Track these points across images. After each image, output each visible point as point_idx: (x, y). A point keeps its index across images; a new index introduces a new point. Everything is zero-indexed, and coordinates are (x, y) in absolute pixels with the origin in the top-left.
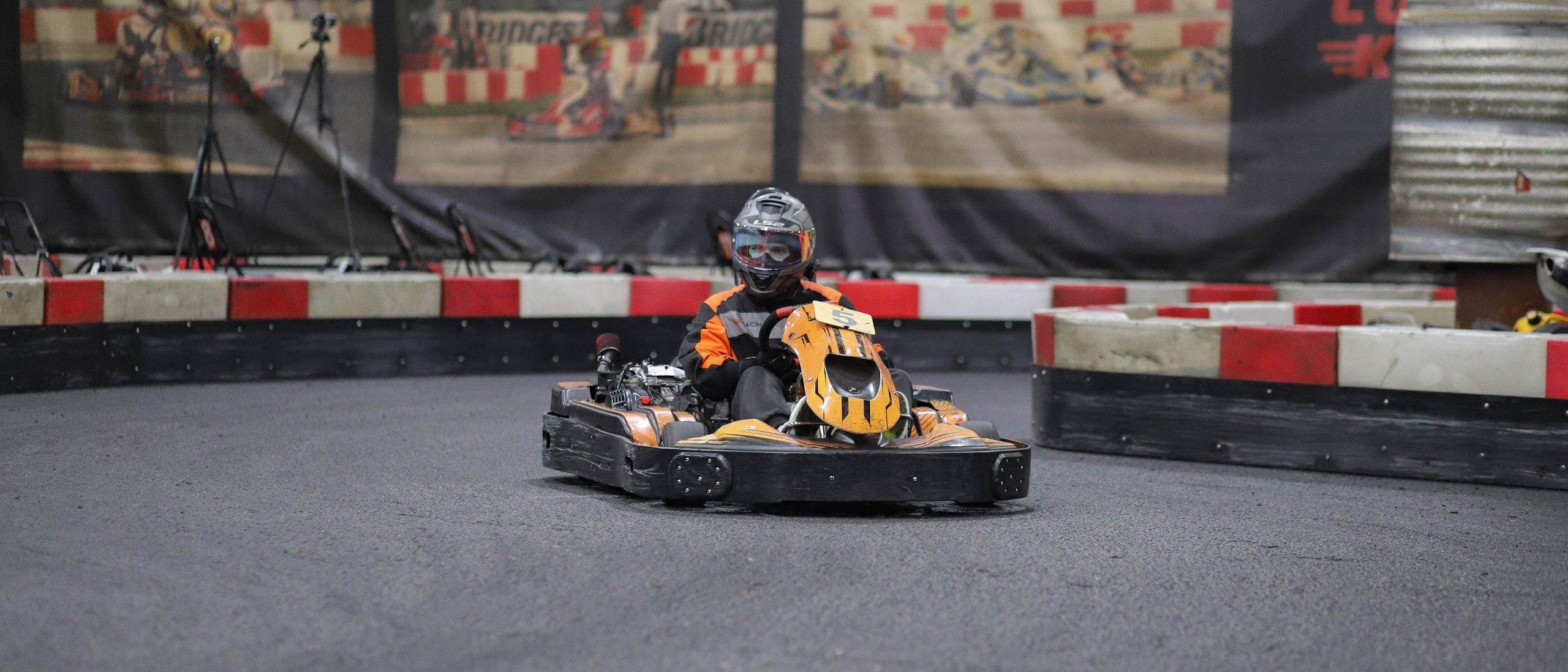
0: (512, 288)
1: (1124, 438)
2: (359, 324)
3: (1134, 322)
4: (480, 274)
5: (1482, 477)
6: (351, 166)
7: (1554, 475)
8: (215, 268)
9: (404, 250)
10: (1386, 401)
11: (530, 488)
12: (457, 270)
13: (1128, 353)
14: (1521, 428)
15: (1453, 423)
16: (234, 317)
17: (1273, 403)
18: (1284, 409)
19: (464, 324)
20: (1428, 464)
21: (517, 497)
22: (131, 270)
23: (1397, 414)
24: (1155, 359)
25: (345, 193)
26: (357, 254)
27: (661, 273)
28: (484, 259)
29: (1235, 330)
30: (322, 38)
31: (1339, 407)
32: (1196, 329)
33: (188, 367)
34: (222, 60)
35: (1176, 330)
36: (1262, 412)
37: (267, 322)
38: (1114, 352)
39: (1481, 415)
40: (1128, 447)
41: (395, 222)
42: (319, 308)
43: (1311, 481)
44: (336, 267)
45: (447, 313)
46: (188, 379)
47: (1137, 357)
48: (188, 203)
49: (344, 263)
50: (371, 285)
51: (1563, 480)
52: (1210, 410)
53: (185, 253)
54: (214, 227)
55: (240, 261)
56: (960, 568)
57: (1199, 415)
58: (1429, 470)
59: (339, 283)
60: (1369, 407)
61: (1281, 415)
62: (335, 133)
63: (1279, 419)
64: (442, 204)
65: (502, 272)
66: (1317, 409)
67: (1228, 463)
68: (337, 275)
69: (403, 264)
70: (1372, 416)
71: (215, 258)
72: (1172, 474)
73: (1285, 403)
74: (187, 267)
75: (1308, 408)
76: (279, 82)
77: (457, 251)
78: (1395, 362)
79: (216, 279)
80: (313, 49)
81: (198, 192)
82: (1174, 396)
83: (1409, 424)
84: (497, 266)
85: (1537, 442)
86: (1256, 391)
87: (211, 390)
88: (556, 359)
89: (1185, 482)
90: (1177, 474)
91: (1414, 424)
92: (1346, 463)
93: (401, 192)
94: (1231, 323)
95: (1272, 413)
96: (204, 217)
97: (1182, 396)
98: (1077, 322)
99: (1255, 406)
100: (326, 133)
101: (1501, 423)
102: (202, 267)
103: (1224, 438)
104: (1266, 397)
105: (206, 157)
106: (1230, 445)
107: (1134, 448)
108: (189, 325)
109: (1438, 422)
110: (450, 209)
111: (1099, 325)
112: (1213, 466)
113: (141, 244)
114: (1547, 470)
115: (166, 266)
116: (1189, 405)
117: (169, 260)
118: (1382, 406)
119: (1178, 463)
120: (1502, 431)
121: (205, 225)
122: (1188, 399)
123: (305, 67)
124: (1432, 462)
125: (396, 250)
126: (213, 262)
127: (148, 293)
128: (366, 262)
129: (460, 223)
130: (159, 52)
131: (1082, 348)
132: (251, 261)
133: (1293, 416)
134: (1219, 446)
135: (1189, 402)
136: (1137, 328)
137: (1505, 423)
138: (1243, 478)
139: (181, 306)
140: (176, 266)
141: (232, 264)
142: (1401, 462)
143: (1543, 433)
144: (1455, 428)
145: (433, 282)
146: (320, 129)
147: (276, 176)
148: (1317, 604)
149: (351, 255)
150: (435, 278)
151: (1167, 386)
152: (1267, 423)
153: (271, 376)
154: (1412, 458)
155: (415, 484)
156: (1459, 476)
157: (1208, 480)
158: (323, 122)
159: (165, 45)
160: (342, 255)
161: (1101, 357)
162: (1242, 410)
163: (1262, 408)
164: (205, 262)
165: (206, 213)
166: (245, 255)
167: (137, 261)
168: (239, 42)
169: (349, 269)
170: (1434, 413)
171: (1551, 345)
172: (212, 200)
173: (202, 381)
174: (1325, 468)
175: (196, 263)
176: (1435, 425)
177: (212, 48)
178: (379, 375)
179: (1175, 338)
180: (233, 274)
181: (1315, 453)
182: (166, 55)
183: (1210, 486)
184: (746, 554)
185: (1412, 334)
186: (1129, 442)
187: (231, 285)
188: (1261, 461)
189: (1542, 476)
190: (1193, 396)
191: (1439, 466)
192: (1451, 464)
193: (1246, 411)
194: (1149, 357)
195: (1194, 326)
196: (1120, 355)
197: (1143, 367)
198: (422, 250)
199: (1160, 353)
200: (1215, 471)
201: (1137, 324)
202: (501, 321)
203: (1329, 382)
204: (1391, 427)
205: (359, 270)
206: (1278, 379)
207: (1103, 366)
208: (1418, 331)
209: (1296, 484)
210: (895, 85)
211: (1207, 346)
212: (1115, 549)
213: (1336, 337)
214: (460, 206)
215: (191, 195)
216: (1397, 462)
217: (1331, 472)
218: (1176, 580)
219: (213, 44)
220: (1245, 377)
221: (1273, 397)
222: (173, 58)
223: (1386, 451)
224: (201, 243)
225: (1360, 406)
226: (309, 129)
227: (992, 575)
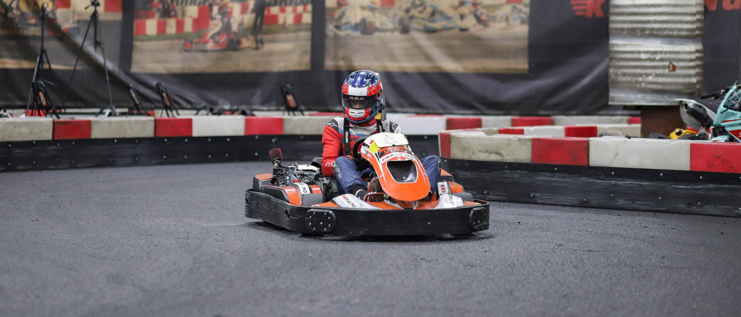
0: (189, 123)
1: (485, 192)
2: (116, 141)
3: (489, 136)
4: (173, 116)
5: (660, 209)
6: (110, 66)
7: (695, 207)
8: (46, 115)
9: (136, 105)
10: (613, 173)
11: (202, 220)
12: (162, 114)
13: (487, 152)
14: (679, 185)
15: (645, 183)
16: (56, 138)
17: (558, 174)
18: (563, 177)
19: (166, 140)
20: (634, 202)
21: (196, 225)
22: (6, 116)
23: (618, 179)
24: (500, 155)
25: (108, 78)
26: (114, 107)
27: (259, 115)
28: (175, 109)
29: (539, 140)
30: (96, 4)
31: (590, 176)
32: (520, 140)
33: (34, 163)
34: (47, 15)
35: (510, 140)
36: (552, 179)
37: (70, 141)
38: (480, 151)
39: (659, 179)
40: (487, 196)
41: (131, 91)
42: (96, 134)
43: (575, 212)
44: (104, 113)
45: (157, 135)
46: (34, 169)
47: (491, 153)
48: (33, 84)
49: (108, 111)
50: (121, 122)
51: (699, 210)
52: (527, 178)
53: (32, 108)
54: (46, 95)
55: (58, 111)
56: (411, 258)
57: (522, 181)
58: (634, 206)
59: (106, 121)
60: (604, 176)
61: (562, 180)
62: (103, 49)
63: (560, 182)
64: (154, 83)
65: (184, 115)
66: (579, 177)
67: (537, 204)
68: (104, 118)
69: (135, 112)
70: (607, 180)
71: (46, 110)
72: (509, 209)
73: (564, 175)
74: (32, 115)
75: (574, 177)
76: (75, 25)
77: (161, 105)
78: (617, 154)
79: (47, 120)
80: (92, 9)
81: (37, 79)
82: (510, 172)
83: (623, 184)
84: (180, 112)
85: (686, 191)
86: (550, 169)
87: (45, 173)
88: (210, 157)
89: (515, 213)
90: (511, 210)
91: (625, 184)
92: (594, 202)
93: (134, 77)
94: (536, 136)
95: (557, 179)
96: (41, 91)
97: (513, 171)
98: (462, 137)
99: (549, 176)
100: (98, 48)
101: (669, 183)
102: (40, 115)
103: (534, 192)
104: (554, 172)
105: (41, 62)
106: (537, 195)
107: (490, 197)
108: (34, 142)
109: (638, 183)
110: (158, 85)
111: (472, 138)
112: (529, 205)
113: (9, 103)
114: (692, 205)
115: (21, 114)
116: (517, 176)
117: (23, 111)
118: (611, 175)
119: (511, 204)
120: (669, 187)
121: (41, 94)
122: (517, 173)
123: (88, 18)
124: (635, 202)
125: (132, 105)
126: (44, 112)
127: (15, 127)
128: (118, 111)
129: (163, 92)
130: (15, 11)
131: (464, 149)
132: (63, 111)
133: (567, 180)
134: (532, 195)
135: (517, 175)
136: (491, 139)
137: (670, 183)
138: (543, 211)
139: (30, 133)
140: (27, 114)
141: (54, 113)
142: (621, 202)
143: (689, 187)
144: (646, 185)
145: (151, 120)
146: (96, 48)
147: (74, 71)
148: (585, 274)
149: (111, 108)
150: (152, 118)
151: (506, 167)
152: (554, 184)
153: (73, 167)
154: (626, 200)
155: (146, 219)
156: (649, 209)
157: (526, 213)
158: (97, 44)
159: (18, 8)
160: (107, 108)
161: (473, 154)
162: (542, 178)
163: (552, 177)
164: (41, 112)
165: (42, 89)
166: (60, 108)
167: (9, 111)
168: (56, 6)
169: (110, 115)
170: (637, 178)
171: (692, 145)
172: (44, 82)
173: (41, 169)
174: (584, 205)
175: (37, 112)
176: (636, 184)
177: (43, 9)
178: (125, 165)
179: (510, 144)
180: (54, 117)
181: (578, 198)
182: (19, 13)
183: (527, 215)
184: (308, 252)
185: (625, 141)
186: (488, 194)
187: (54, 123)
188: (552, 202)
189: (689, 208)
190: (519, 171)
191: (639, 204)
192: (644, 202)
193: (544, 178)
194: (497, 153)
195: (519, 138)
196: (483, 152)
197: (493, 158)
198: (144, 104)
199: (503, 152)
200: (529, 208)
201: (491, 138)
202: (184, 138)
203: (585, 164)
204: (615, 185)
205: (115, 115)
206: (559, 163)
207: (475, 158)
208: (627, 139)
209: (569, 214)
210: (371, 24)
211: (525, 148)
212: (485, 247)
213: (588, 142)
214: (163, 84)
215: (34, 80)
216: (618, 202)
217: (587, 207)
218: (516, 262)
219: (44, 8)
220: (543, 163)
221: (557, 172)
222: (23, 14)
223: (613, 197)
224: (39, 103)
225: (600, 175)
226: (90, 49)
227: (427, 261)
